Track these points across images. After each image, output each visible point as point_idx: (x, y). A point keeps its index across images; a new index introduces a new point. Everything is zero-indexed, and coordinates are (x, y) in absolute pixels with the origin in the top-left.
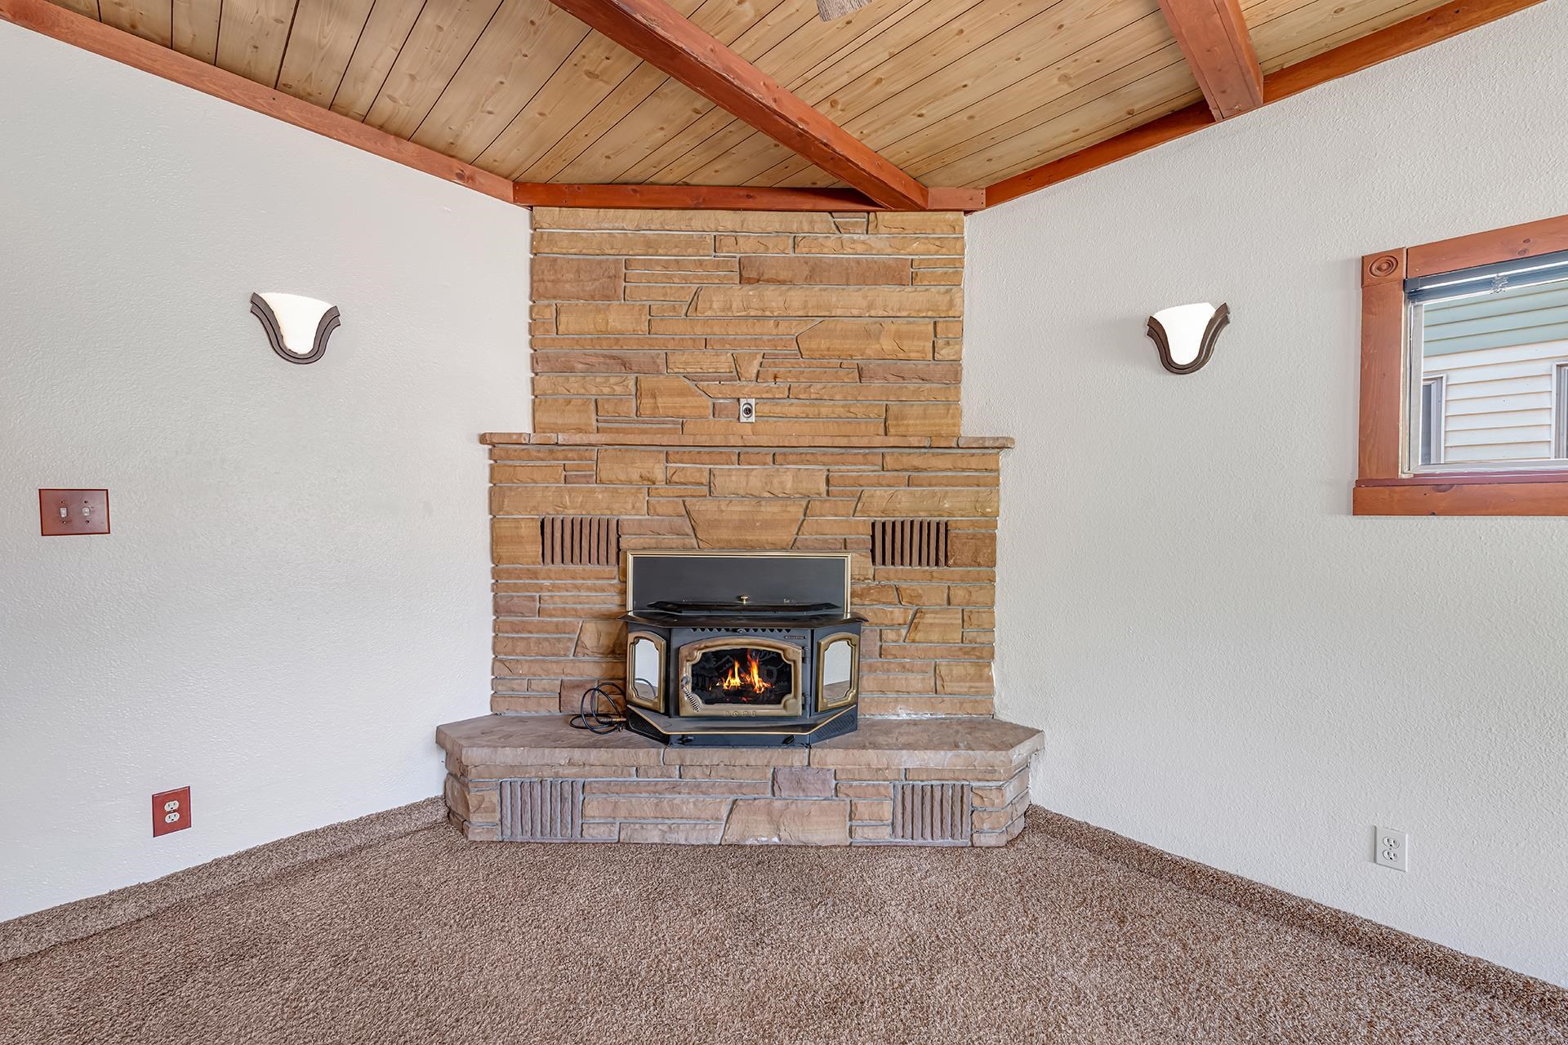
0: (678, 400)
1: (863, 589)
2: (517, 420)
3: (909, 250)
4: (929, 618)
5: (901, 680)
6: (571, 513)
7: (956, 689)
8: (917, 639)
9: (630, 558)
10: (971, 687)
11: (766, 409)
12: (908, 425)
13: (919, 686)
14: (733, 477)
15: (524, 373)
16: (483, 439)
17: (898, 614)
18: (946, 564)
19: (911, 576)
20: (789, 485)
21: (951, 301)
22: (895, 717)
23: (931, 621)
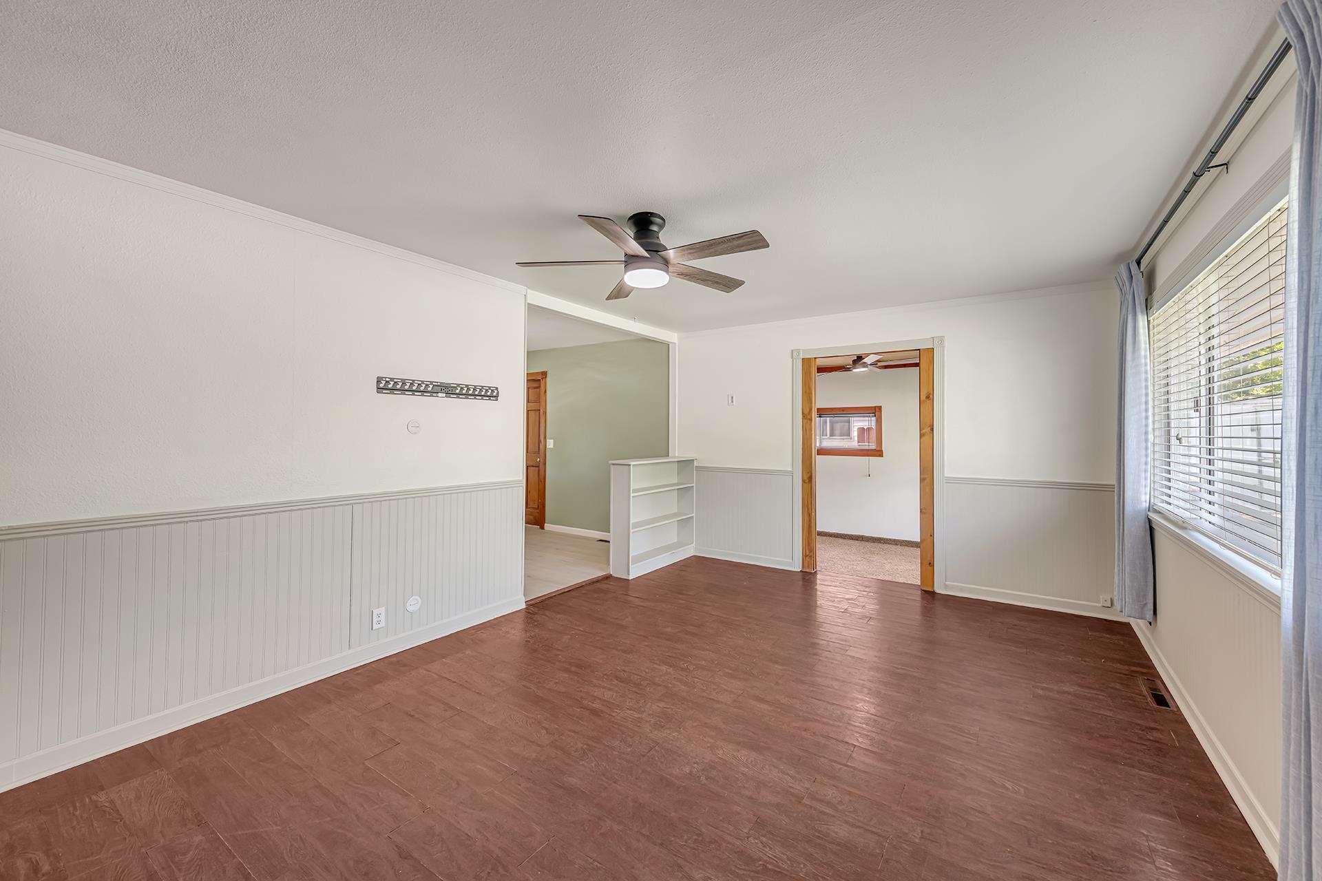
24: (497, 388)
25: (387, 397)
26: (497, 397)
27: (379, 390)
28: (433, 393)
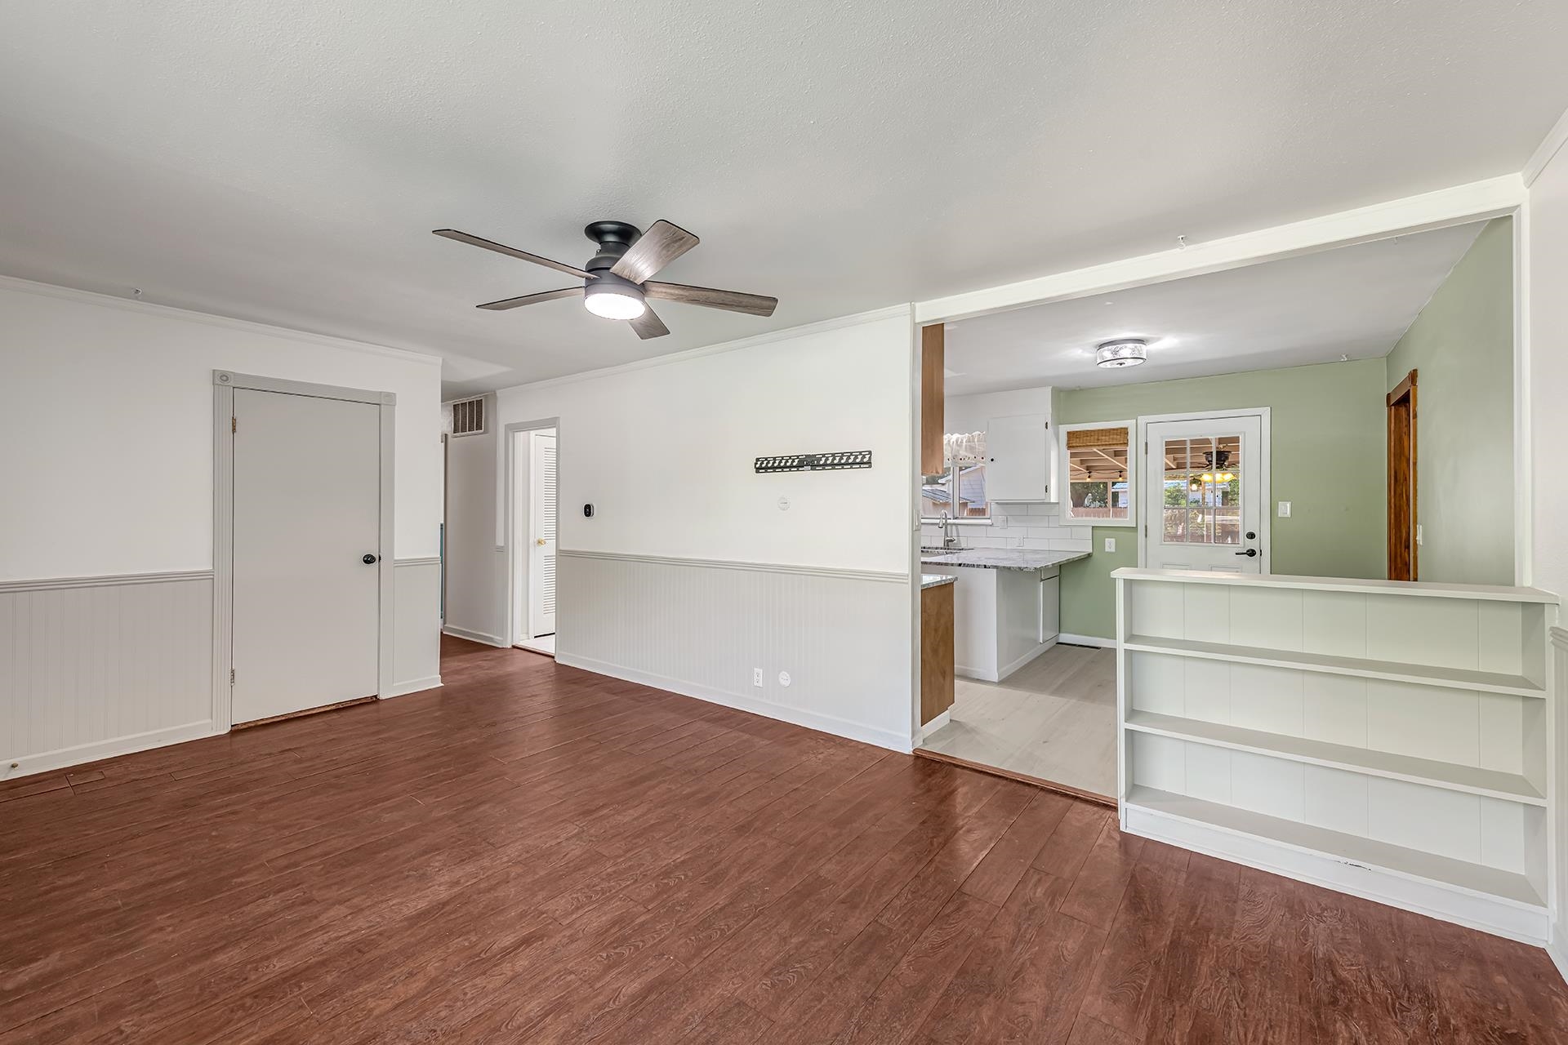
24: (870, 453)
25: (763, 476)
26: (869, 463)
27: (758, 470)
28: (800, 466)
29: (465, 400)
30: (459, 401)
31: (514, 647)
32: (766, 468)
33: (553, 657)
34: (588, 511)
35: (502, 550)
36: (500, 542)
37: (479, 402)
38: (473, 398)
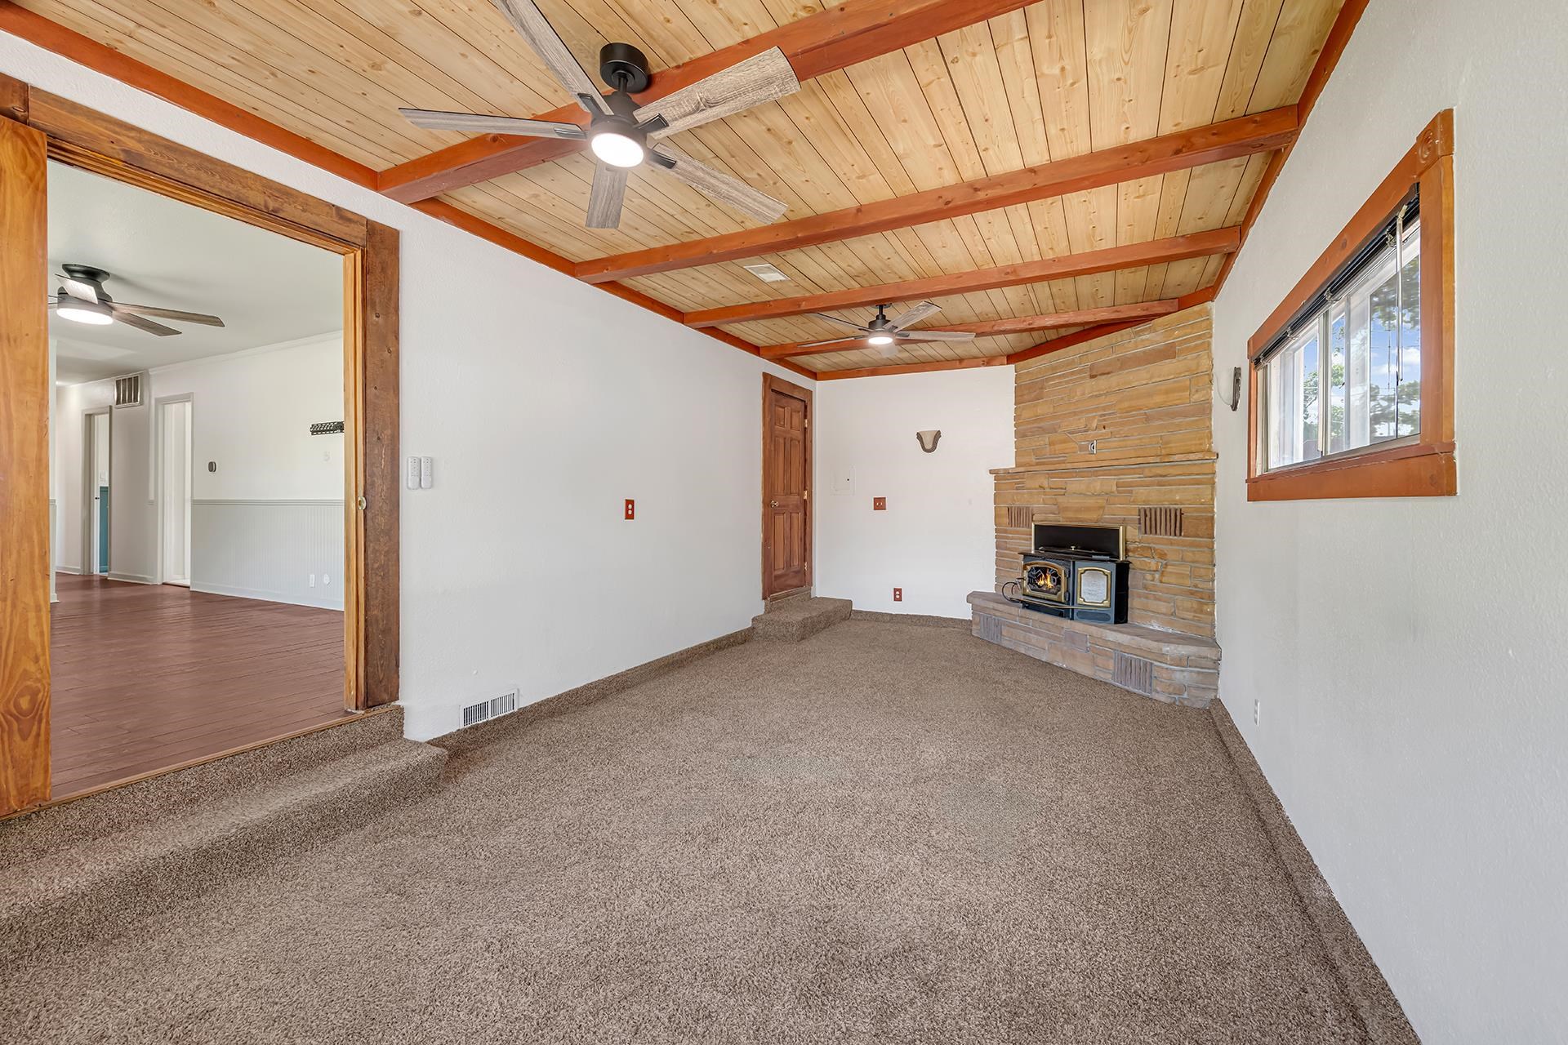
0: (1064, 445)
1: (1135, 548)
2: (1009, 462)
3: (1174, 336)
4: (1170, 569)
5: (1153, 604)
6: (1017, 504)
7: (1186, 616)
8: (1163, 581)
9: (1033, 525)
10: (1194, 616)
11: (1101, 445)
12: (1171, 447)
13: (1164, 610)
14: (1076, 484)
15: (1012, 439)
16: (991, 472)
17: (1153, 564)
18: (1180, 535)
19: (1161, 541)
20: (1098, 488)
21: (1198, 363)
22: (1151, 627)
23: (1170, 570)
25: (315, 437)
27: (313, 433)
29: (125, 377)
30: (120, 377)
31: (164, 584)
32: (317, 431)
33: (189, 587)
34: (212, 467)
35: (153, 503)
36: (152, 497)
37: (136, 379)
38: (130, 375)
